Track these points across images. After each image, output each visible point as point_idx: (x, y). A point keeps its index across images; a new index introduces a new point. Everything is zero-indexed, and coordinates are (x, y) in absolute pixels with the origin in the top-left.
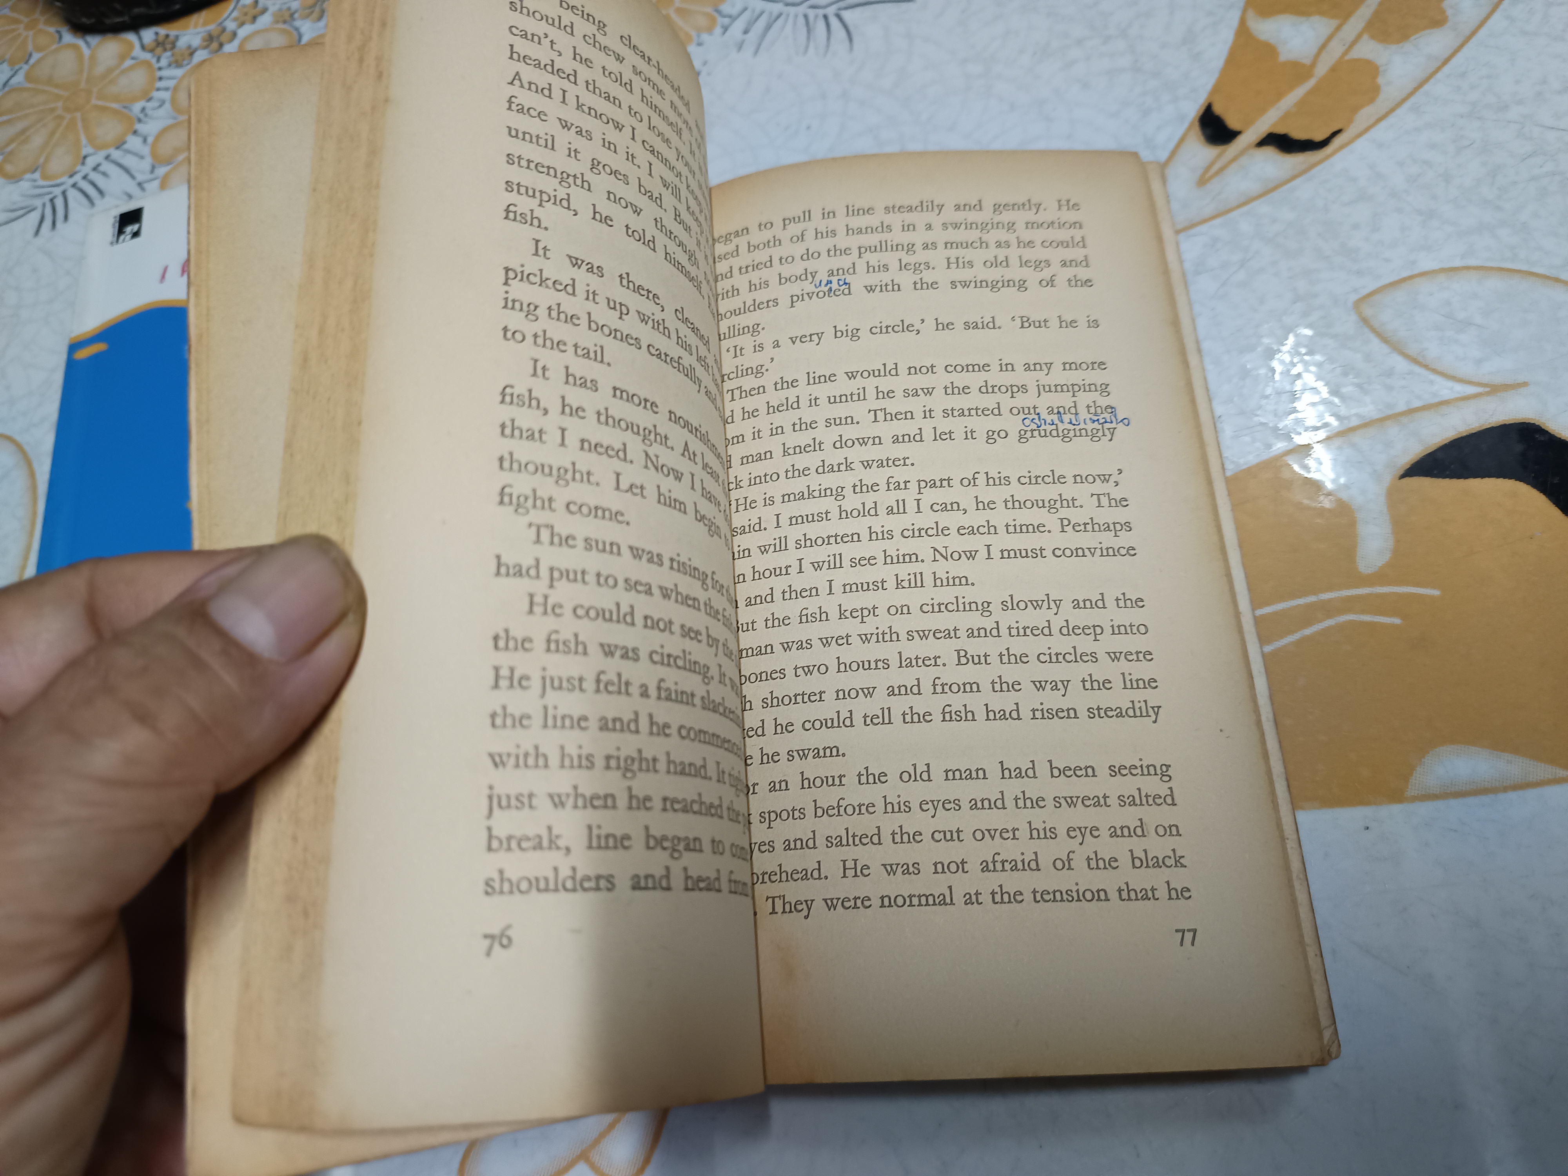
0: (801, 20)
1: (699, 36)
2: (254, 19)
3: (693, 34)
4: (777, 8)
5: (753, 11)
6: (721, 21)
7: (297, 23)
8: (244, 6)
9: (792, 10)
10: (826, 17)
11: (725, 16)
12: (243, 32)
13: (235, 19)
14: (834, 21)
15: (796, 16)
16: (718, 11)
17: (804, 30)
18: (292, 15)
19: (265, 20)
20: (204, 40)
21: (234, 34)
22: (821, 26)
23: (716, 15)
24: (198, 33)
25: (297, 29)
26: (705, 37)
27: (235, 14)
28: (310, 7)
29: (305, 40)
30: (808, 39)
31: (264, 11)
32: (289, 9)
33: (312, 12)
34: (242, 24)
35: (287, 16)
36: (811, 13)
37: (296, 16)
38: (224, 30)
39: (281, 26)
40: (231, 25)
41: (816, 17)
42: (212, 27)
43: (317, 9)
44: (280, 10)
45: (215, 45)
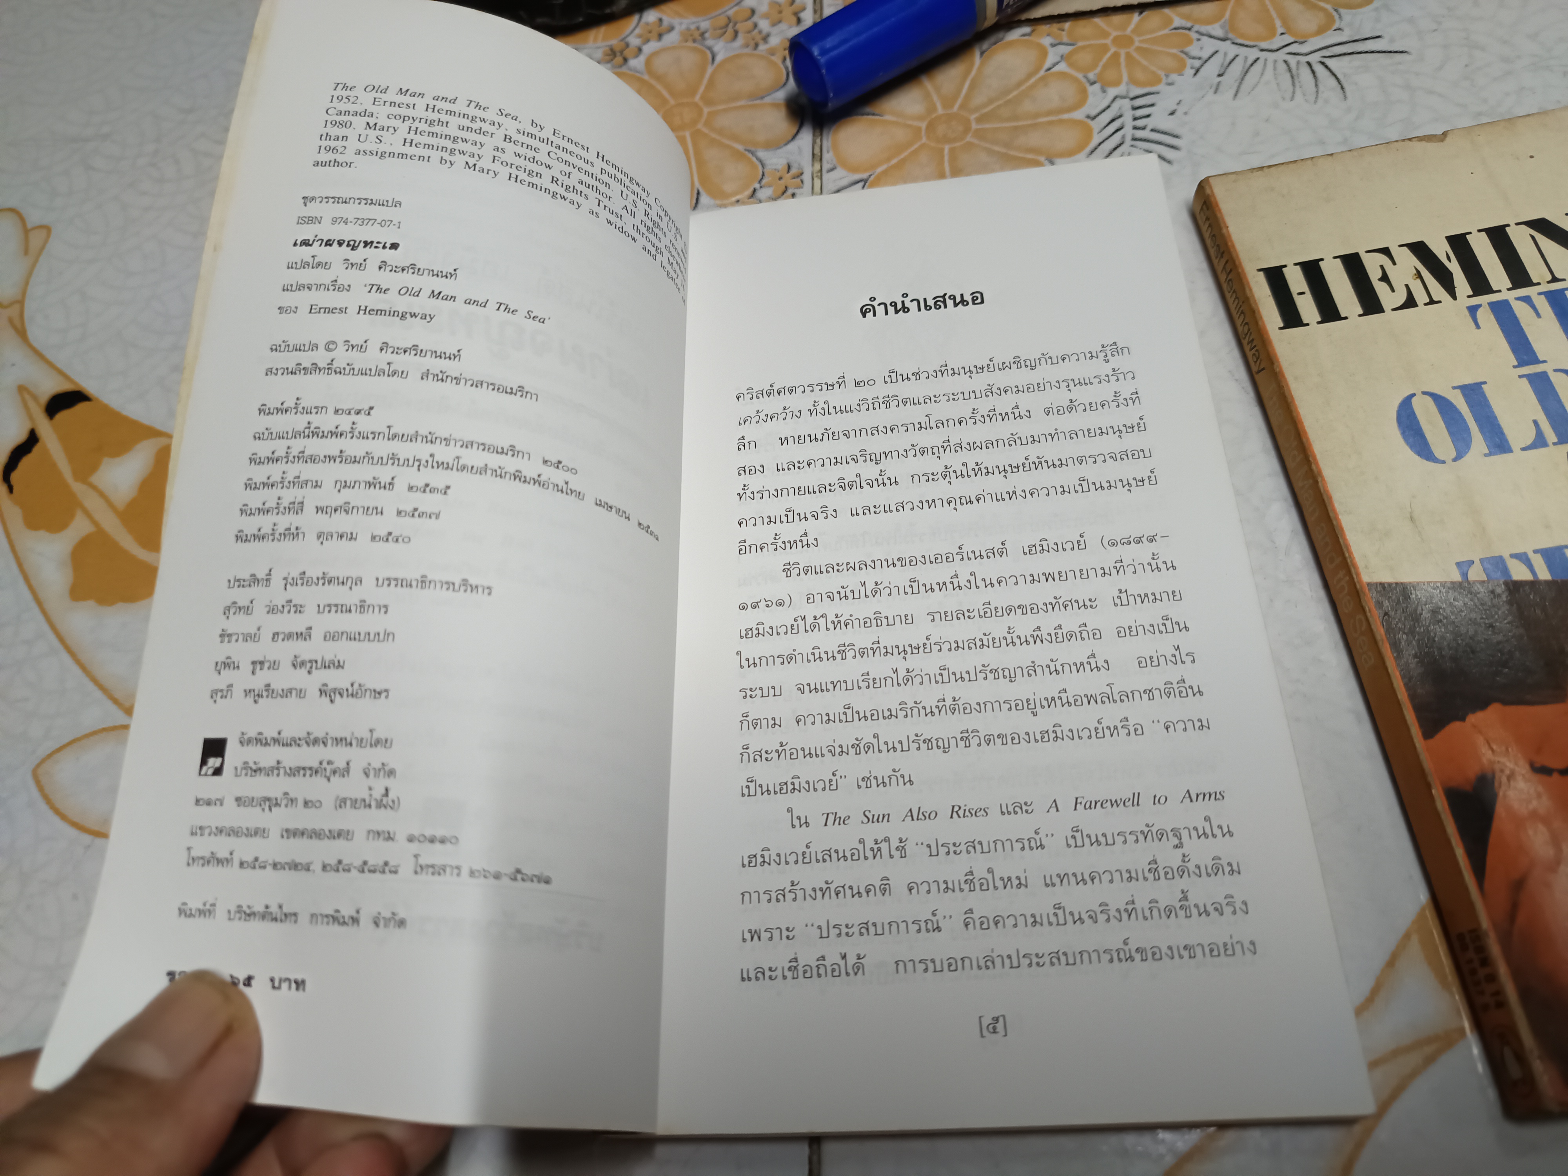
0: (1282, 67)
1: (1167, 76)
2: (660, 36)
3: (1162, 74)
4: (1253, 54)
5: (1225, 54)
6: (1189, 62)
7: (709, 42)
8: (647, 24)
9: (1271, 56)
10: (1309, 64)
11: (1194, 58)
12: (648, 49)
13: (640, 36)
14: (1319, 69)
15: (1275, 61)
16: (1186, 54)
17: (1288, 75)
18: (702, 34)
19: (671, 38)
20: (606, 55)
21: (640, 50)
22: (1305, 72)
23: (1184, 56)
24: (598, 48)
25: (710, 49)
26: (1174, 77)
27: (637, 31)
28: (721, 28)
29: (719, 58)
30: (1294, 85)
31: (671, 29)
32: (698, 28)
33: (725, 32)
34: (647, 41)
35: (697, 35)
36: (1292, 60)
37: (707, 35)
38: (627, 45)
39: (690, 44)
40: (634, 41)
41: (1298, 63)
42: (614, 42)
43: (730, 30)
44: (688, 29)
45: (619, 59)
